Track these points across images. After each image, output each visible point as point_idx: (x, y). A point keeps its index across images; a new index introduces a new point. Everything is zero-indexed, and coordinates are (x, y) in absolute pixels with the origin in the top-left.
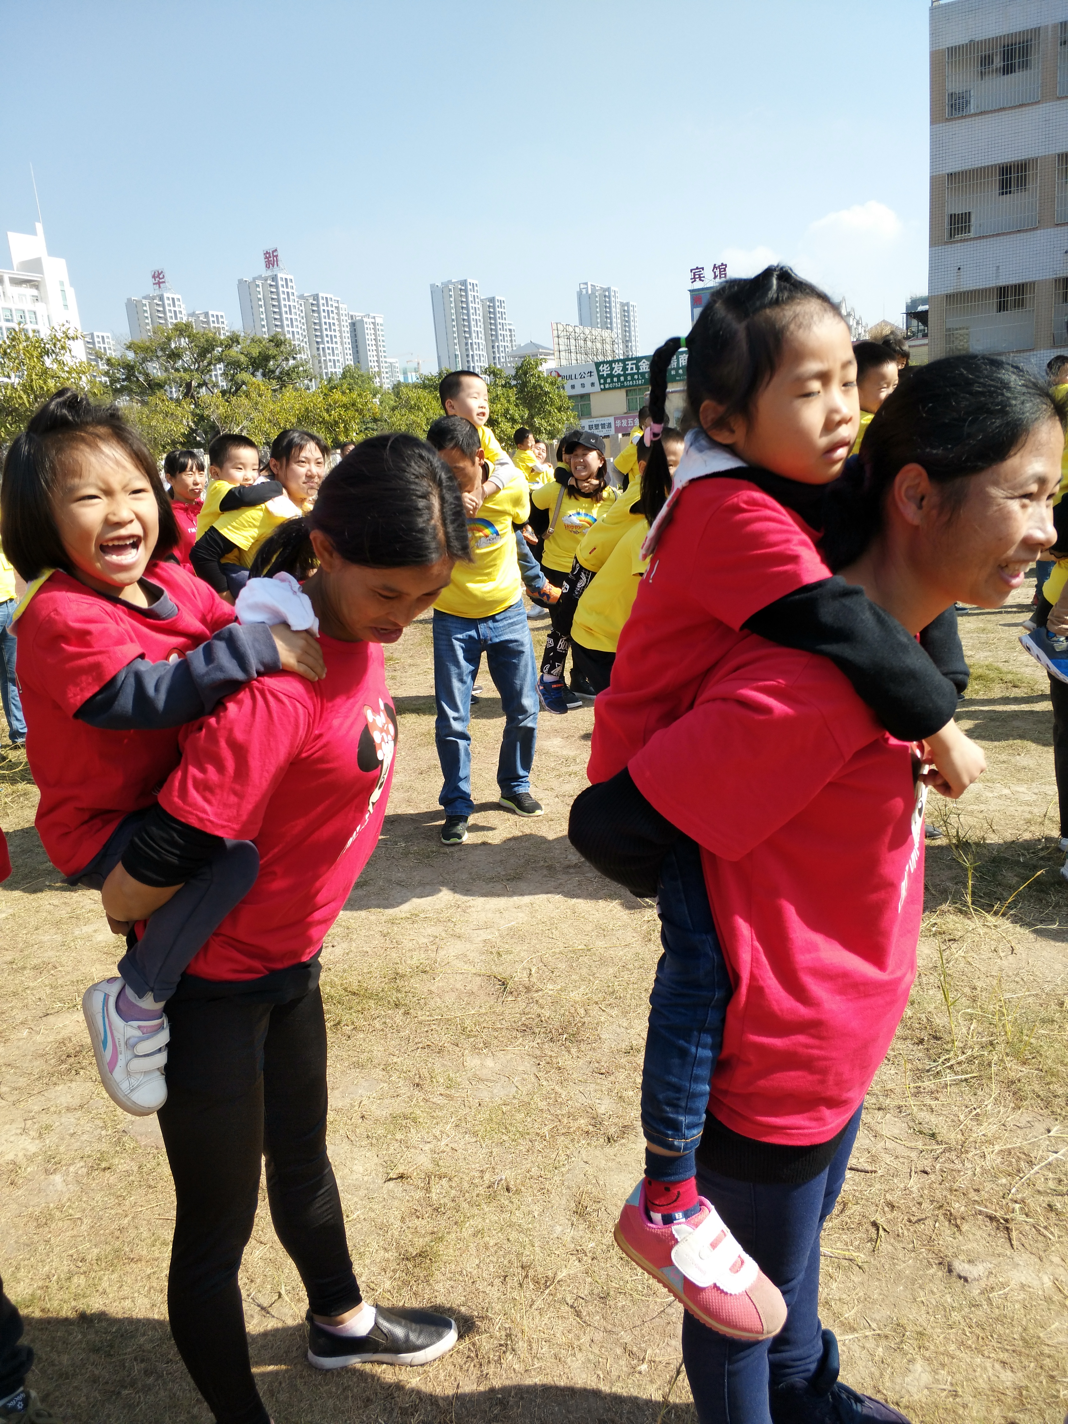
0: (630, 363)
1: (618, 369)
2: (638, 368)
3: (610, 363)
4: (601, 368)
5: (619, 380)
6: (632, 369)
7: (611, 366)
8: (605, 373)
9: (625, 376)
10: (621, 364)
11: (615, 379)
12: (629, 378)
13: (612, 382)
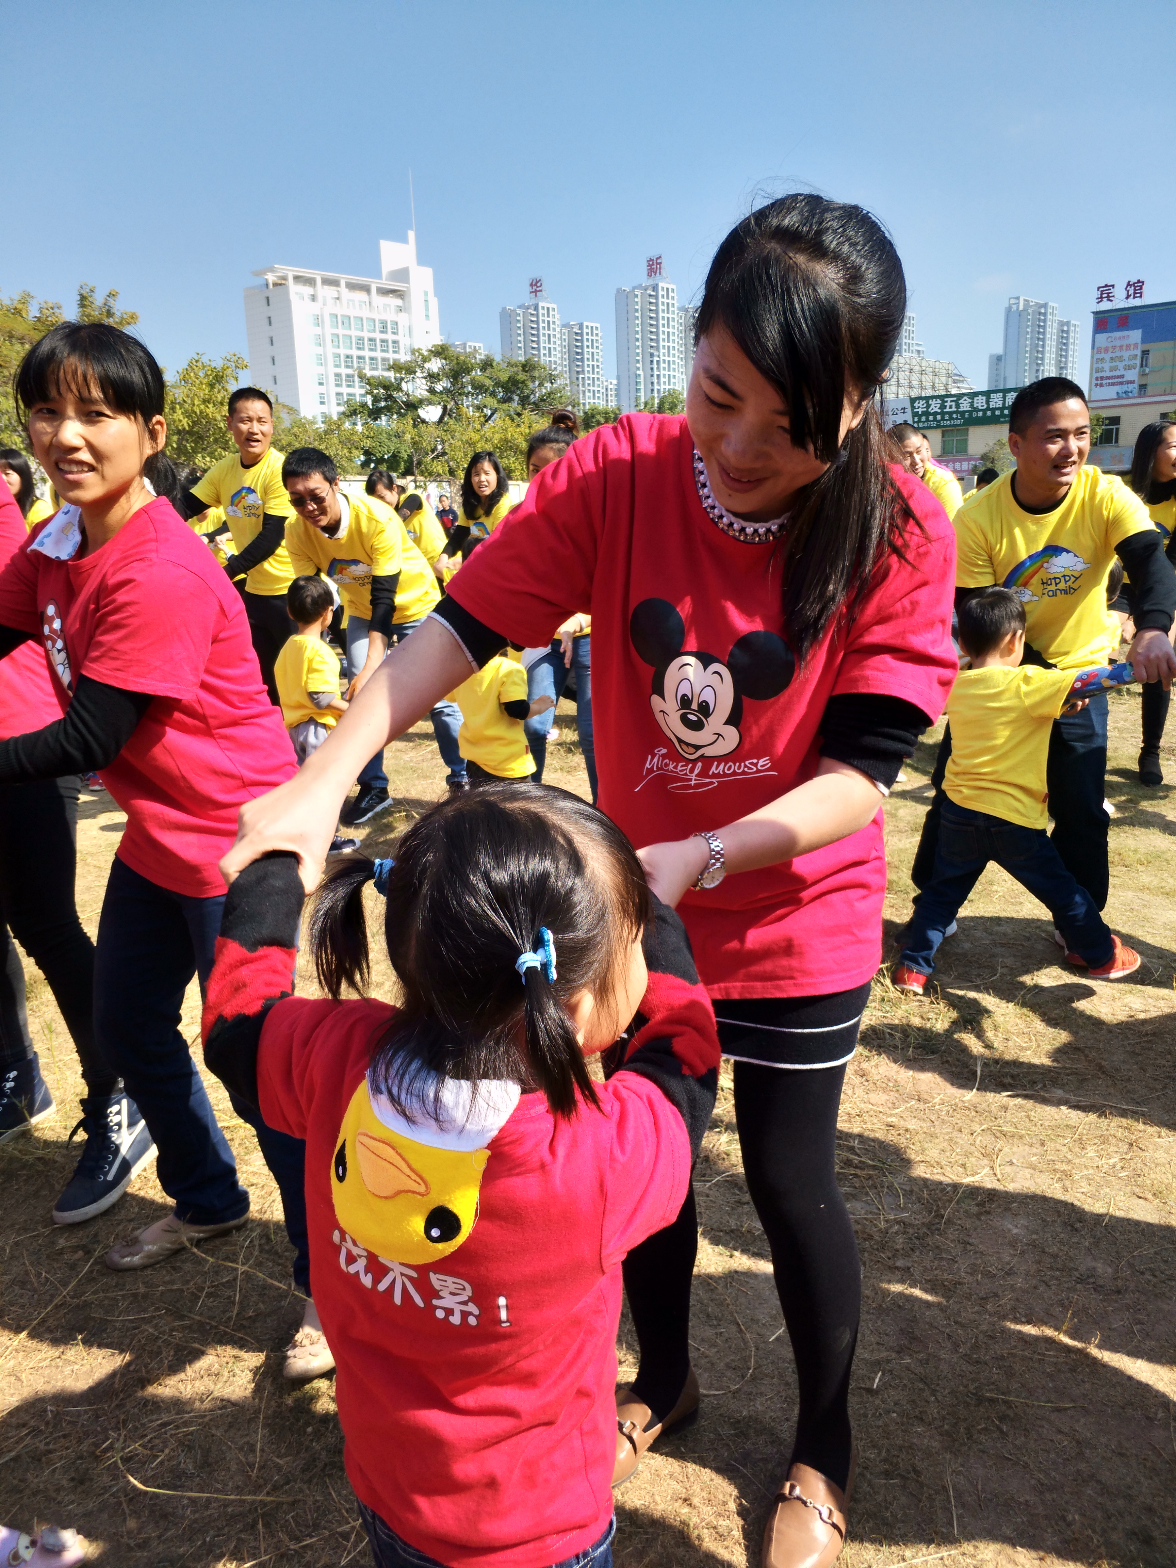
0: (949, 399)
1: (935, 406)
2: (958, 406)
3: (927, 399)
4: (916, 405)
5: (935, 419)
6: (951, 407)
7: (927, 402)
8: (920, 411)
9: (943, 414)
10: (939, 401)
11: (931, 418)
12: (947, 417)
13: (927, 420)
